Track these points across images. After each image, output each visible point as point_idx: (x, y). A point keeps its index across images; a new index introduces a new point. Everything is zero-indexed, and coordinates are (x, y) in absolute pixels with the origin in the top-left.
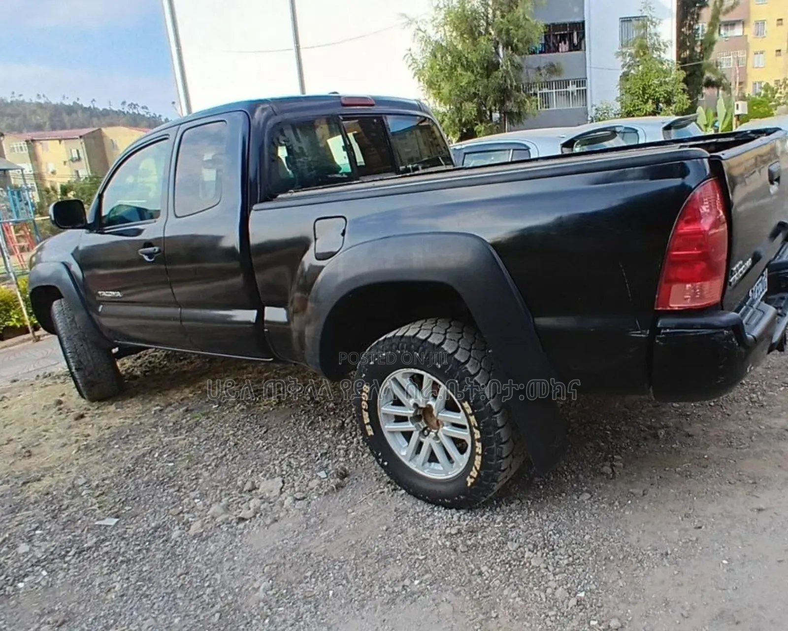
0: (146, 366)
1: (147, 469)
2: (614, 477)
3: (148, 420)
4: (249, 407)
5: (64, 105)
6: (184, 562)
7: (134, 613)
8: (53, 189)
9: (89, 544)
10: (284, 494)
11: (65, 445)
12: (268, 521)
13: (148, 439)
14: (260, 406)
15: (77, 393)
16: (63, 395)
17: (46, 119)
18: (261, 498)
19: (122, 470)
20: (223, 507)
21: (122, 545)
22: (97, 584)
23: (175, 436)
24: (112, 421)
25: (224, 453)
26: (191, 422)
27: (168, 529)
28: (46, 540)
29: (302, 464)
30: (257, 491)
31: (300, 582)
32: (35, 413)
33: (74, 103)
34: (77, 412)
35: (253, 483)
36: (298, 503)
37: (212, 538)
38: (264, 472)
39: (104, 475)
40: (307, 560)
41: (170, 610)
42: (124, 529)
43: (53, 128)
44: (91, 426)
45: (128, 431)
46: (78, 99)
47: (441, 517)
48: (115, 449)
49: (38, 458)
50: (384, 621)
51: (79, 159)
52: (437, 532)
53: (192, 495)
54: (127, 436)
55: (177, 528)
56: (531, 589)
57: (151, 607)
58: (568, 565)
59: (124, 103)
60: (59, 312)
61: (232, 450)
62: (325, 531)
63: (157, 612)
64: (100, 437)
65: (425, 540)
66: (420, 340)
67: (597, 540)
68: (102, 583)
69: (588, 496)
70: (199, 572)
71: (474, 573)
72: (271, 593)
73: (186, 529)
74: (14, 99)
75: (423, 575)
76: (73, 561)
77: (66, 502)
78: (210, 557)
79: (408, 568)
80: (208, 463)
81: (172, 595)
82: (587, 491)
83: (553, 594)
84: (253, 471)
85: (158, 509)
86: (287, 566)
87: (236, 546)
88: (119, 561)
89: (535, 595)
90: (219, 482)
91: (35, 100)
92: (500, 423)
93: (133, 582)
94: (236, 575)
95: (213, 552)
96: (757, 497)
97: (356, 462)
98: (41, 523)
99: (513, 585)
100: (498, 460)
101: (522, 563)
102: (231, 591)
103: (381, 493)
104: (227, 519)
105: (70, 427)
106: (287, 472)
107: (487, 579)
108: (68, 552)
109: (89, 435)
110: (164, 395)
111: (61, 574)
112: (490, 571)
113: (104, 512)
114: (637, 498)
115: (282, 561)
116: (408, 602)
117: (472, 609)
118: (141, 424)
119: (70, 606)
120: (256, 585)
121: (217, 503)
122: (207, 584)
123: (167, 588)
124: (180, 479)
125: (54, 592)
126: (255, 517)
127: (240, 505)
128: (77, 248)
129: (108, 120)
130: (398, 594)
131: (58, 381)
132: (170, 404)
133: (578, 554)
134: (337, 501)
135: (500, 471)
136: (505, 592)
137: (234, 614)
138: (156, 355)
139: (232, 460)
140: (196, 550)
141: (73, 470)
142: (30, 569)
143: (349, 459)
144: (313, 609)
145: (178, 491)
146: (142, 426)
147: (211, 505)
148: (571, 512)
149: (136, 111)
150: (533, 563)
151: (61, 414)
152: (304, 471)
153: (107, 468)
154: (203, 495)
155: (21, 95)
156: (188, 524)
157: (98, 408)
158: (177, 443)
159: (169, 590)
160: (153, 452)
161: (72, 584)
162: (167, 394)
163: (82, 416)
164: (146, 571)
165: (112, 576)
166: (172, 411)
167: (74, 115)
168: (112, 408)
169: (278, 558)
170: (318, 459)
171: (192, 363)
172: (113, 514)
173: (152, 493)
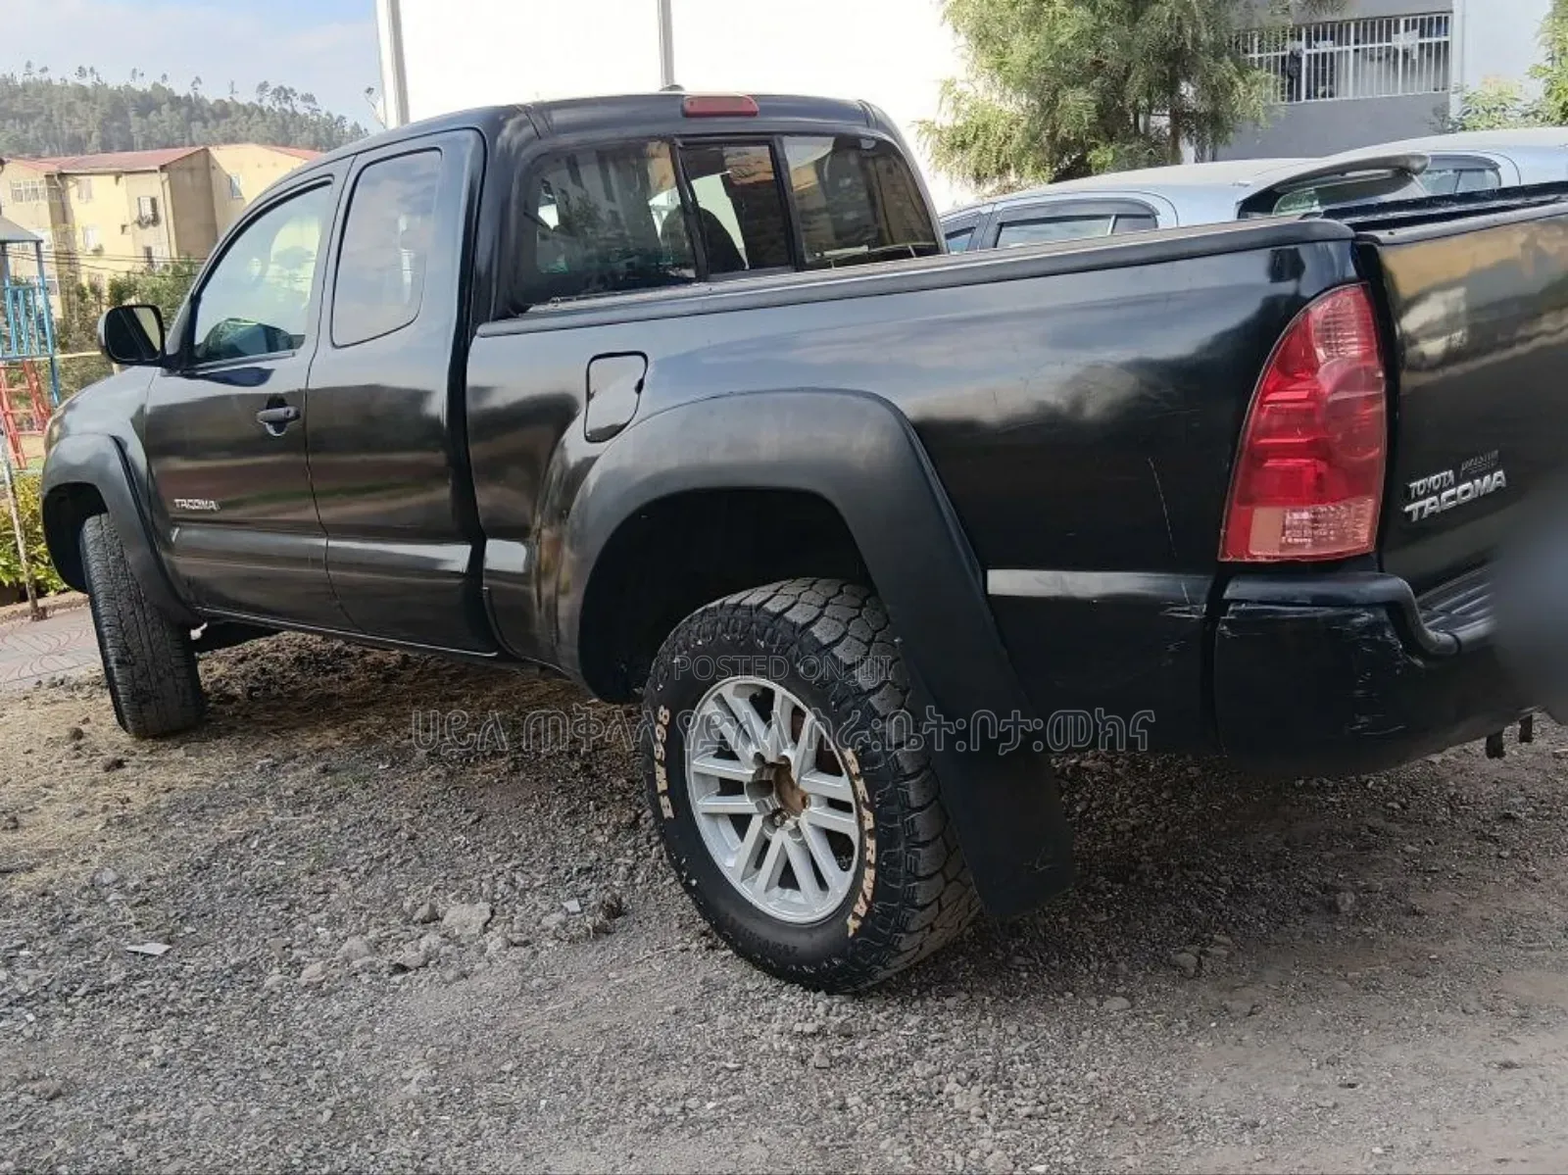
0: (255, 678)
1: (233, 868)
2: (1198, 975)
3: (248, 781)
4: (451, 774)
5: (133, 90)
6: (280, 1025)
7: (181, 1095)
8: (94, 289)
9: (114, 979)
10: (490, 933)
11: (81, 814)
12: (450, 974)
13: (243, 815)
14: (475, 773)
15: (114, 719)
16: (87, 721)
17: (93, 125)
18: (444, 936)
19: (187, 865)
20: (367, 944)
21: (171, 989)
22: (121, 1044)
23: (295, 815)
24: (176, 778)
25: (386, 851)
26: (331, 792)
27: (261, 971)
28: (37, 967)
29: (536, 884)
30: (439, 923)
31: (489, 1080)
32: (30, 752)
33: (155, 86)
34: (110, 755)
35: (433, 907)
36: (513, 950)
37: (341, 993)
38: (458, 891)
39: (153, 872)
40: (509, 1046)
41: (244, 1095)
42: (179, 965)
43: (106, 147)
44: (134, 784)
45: (206, 799)
46: (164, 77)
47: (792, 1004)
48: (178, 829)
49: (30, 833)
50: (631, 1156)
51: (155, 220)
52: (776, 1027)
53: (313, 918)
54: (203, 808)
55: (276, 970)
56: (938, 1146)
57: (213, 1089)
58: (1029, 1116)
59: (263, 87)
60: (96, 541)
61: (403, 848)
62: (556, 1003)
63: (221, 1097)
64: (150, 806)
65: (747, 1038)
66: (769, 613)
67: (1110, 1083)
68: (130, 1044)
69: (1124, 1002)
70: (306, 1044)
71: (831, 1105)
72: (431, 1090)
73: (293, 974)
74: (30, 79)
75: (727, 1096)
76: (80, 1006)
77: (77, 910)
78: (330, 1022)
79: (700, 1081)
80: (352, 867)
81: (252, 1074)
82: (1124, 995)
83: (981, 1161)
84: (436, 889)
85: (245, 936)
86: (470, 1052)
87: (382, 1010)
88: (163, 1012)
89: (944, 1157)
90: (368, 901)
91: (73, 79)
92: (915, 798)
93: (185, 1047)
94: (373, 1055)
95: (337, 1015)
96: (1516, 1043)
97: (645, 891)
98: (30, 938)
99: (903, 1135)
100: (909, 881)
101: (936, 1102)
102: (360, 1079)
103: (682, 951)
104: (372, 964)
105: (94, 783)
106: (503, 897)
107: (853, 1120)
108: (73, 990)
109: (128, 800)
110: (284, 738)
111: (60, 1023)
112: (864, 1106)
113: (144, 932)
114: (1234, 1020)
115: (462, 1043)
116: (685, 1135)
117: (807, 1161)
118: (232, 787)
119: (72, 1073)
120: (406, 1075)
121: (358, 937)
122: (315, 1064)
123: (244, 1063)
124: (293, 890)
125: (45, 1050)
126: (425, 965)
127: (401, 943)
128: (142, 407)
129: (224, 126)
130: (670, 1120)
131: (79, 695)
132: (295, 757)
133: (1062, 1103)
134: (591, 956)
135: (914, 907)
136: (883, 1145)
137: (359, 1115)
138: (277, 658)
139: (401, 865)
140: (306, 1009)
141: (95, 859)
142: (7, 1010)
143: (635, 886)
144: (503, 1124)
145: (287, 909)
146: (233, 793)
147: (345, 938)
148: (1073, 1028)
149: (287, 107)
150: (957, 1105)
151: (78, 757)
152: (537, 898)
153: (159, 860)
154: (335, 921)
155: (44, 70)
156: (298, 966)
157: (151, 752)
158: (298, 827)
159: (248, 1066)
160: (249, 840)
161: (77, 1039)
162: (291, 737)
163: (119, 764)
164: (210, 1033)
165: (148, 1034)
166: (295, 769)
167: (153, 116)
168: (179, 754)
169: (455, 1036)
170: (570, 879)
171: (348, 679)
172: (160, 936)
173: (239, 908)
